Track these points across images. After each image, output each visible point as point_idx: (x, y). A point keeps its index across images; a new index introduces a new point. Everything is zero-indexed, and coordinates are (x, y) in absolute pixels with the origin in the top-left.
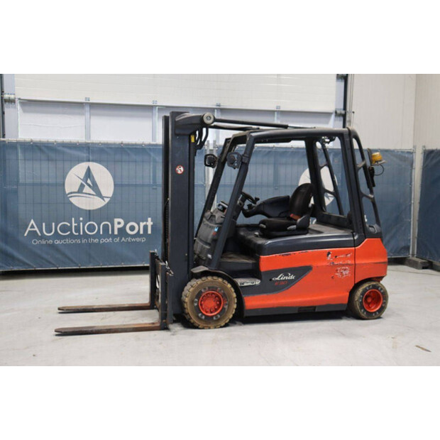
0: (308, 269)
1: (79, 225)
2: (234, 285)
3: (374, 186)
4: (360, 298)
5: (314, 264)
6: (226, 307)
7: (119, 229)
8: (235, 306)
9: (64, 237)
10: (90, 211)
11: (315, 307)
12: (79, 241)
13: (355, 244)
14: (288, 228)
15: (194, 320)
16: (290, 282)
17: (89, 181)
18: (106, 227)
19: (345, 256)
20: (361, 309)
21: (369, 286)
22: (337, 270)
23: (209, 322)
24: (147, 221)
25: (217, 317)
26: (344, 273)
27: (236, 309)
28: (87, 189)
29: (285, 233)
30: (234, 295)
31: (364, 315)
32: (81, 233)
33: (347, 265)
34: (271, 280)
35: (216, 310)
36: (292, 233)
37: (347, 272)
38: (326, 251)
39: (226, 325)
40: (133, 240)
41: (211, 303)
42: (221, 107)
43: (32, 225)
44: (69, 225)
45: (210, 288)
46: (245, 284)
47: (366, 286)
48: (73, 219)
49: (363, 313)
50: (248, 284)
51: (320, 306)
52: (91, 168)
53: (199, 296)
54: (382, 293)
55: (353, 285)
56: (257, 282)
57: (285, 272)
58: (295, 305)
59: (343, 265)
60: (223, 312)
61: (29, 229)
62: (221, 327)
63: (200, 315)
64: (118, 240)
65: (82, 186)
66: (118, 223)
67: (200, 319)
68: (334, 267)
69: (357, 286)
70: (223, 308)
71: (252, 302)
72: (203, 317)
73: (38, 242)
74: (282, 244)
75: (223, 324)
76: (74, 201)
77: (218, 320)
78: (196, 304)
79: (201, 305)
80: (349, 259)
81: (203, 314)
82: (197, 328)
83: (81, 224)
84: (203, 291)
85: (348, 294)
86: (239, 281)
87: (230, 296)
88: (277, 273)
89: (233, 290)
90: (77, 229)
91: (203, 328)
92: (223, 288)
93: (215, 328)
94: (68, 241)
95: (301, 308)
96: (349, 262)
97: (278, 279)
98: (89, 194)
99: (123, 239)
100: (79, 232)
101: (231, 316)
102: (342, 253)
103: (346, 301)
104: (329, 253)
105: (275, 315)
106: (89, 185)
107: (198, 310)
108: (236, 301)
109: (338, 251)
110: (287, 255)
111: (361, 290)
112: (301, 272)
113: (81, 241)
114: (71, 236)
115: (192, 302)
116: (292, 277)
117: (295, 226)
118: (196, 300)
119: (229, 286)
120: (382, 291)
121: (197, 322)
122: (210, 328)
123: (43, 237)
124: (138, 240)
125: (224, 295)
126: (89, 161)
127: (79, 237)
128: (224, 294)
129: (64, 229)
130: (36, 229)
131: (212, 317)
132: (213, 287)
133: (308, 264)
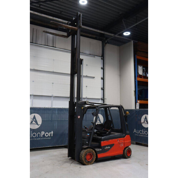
0: (113, 145)
2: (95, 151)
3: (127, 120)
4: (126, 152)
5: (115, 143)
6: (93, 158)
7: (43, 135)
8: (95, 157)
11: (115, 156)
14: (106, 133)
15: (85, 162)
16: (109, 149)
18: (39, 134)
19: (122, 140)
20: (126, 155)
23: (89, 163)
24: (51, 132)
26: (122, 145)
30: (95, 154)
32: (31, 137)
35: (90, 159)
40: (47, 138)
41: (89, 157)
45: (89, 152)
50: (98, 150)
53: (86, 155)
54: (130, 150)
55: (124, 148)
56: (101, 150)
58: (110, 156)
60: (92, 160)
62: (92, 164)
64: (42, 138)
65: (32, 121)
66: (43, 133)
67: (86, 162)
68: (119, 144)
71: (100, 156)
75: (92, 163)
77: (91, 162)
83: (31, 134)
84: (87, 153)
85: (123, 151)
86: (96, 149)
88: (105, 146)
91: (87, 165)
92: (92, 152)
97: (106, 148)
99: (44, 138)
101: (94, 160)
103: (122, 154)
104: (118, 140)
107: (86, 159)
109: (120, 139)
110: (108, 141)
111: (126, 150)
115: (84, 157)
116: (109, 147)
117: (108, 133)
119: (94, 151)
124: (48, 138)
125: (93, 154)
131: (89, 161)
133: (113, 143)
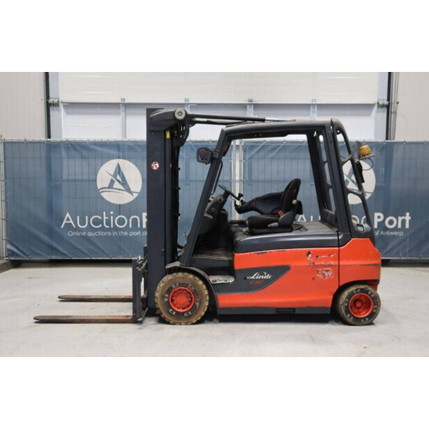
0: (285, 269)
1: (110, 218)
2: (206, 282)
3: (363, 182)
4: (346, 302)
5: (292, 264)
6: (198, 304)
8: (207, 304)
9: (97, 229)
10: (120, 205)
11: (295, 309)
12: (110, 234)
13: (340, 244)
14: (269, 226)
15: (164, 315)
16: (267, 282)
17: (118, 177)
18: (135, 221)
19: (327, 258)
20: (347, 314)
21: (357, 290)
22: (318, 271)
23: (180, 318)
25: (188, 314)
26: (326, 274)
27: (208, 307)
28: (117, 185)
29: (266, 230)
30: (206, 292)
31: (350, 320)
32: (112, 226)
33: (330, 266)
34: (245, 279)
35: (188, 306)
37: (330, 274)
38: (306, 251)
39: (198, 322)
41: (182, 300)
42: (254, 102)
43: (68, 218)
44: (100, 218)
45: (180, 285)
46: (218, 282)
47: (353, 289)
48: (104, 213)
49: (350, 317)
50: (221, 282)
51: (300, 308)
52: (120, 165)
53: (169, 290)
54: (372, 298)
55: (338, 287)
56: (231, 280)
57: (261, 270)
58: (270, 306)
59: (325, 266)
60: (194, 309)
61: (65, 222)
62: (193, 324)
63: (171, 310)
65: (112, 182)
67: (171, 314)
68: (315, 268)
69: (342, 289)
70: (194, 305)
71: (226, 301)
72: (174, 313)
73: (73, 234)
74: (257, 242)
75: (194, 322)
76: (106, 196)
77: (189, 317)
78: (166, 300)
79: (172, 301)
80: (332, 259)
81: (174, 310)
82: (168, 323)
83: (112, 217)
84: (173, 286)
85: (332, 297)
86: (212, 279)
87: (202, 293)
89: (204, 287)
90: (108, 223)
91: (174, 324)
92: (195, 285)
93: (187, 324)
94: (100, 233)
95: (279, 309)
96: (332, 263)
97: (253, 277)
98: (119, 190)
100: (110, 225)
101: (203, 314)
102: (324, 253)
103: (329, 304)
104: (309, 253)
105: (250, 315)
106: (119, 181)
107: (168, 305)
108: (208, 298)
109: (320, 251)
110: (263, 253)
111: (346, 293)
112: (278, 271)
113: (112, 233)
114: (103, 229)
115: (163, 297)
116: (268, 277)
117: (276, 224)
118: (167, 295)
119: (201, 282)
120: (372, 296)
121: (168, 318)
122: (180, 324)
123: (78, 229)
125: (195, 292)
126: (119, 158)
127: (110, 230)
128: (195, 290)
129: (96, 222)
130: (71, 222)
131: (183, 313)
132: (183, 283)
133: (285, 263)
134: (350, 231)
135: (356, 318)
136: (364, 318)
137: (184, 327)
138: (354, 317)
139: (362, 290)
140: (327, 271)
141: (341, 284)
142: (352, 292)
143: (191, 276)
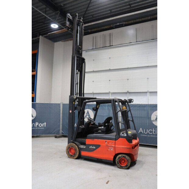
4: (118, 160)
5: (101, 145)
8: (78, 153)
11: (102, 159)
13: (116, 139)
14: (98, 131)
16: (94, 150)
17: (88, 114)
19: (111, 143)
21: (121, 156)
22: (109, 148)
26: (111, 149)
29: (97, 133)
30: (78, 150)
34: (88, 147)
35: (73, 153)
36: (100, 133)
39: (76, 159)
47: (120, 156)
49: (119, 165)
50: (82, 147)
51: (104, 160)
55: (114, 154)
56: (85, 147)
57: (93, 145)
58: (95, 157)
59: (111, 146)
60: (75, 154)
63: (69, 154)
65: (86, 115)
68: (107, 147)
69: (116, 155)
71: (84, 153)
74: (92, 136)
75: (75, 158)
77: (74, 157)
79: (70, 151)
80: (113, 144)
84: (70, 147)
85: (113, 157)
87: (77, 150)
88: (90, 145)
89: (78, 148)
92: (75, 147)
95: (98, 159)
96: (113, 146)
97: (90, 147)
102: (110, 142)
104: (106, 141)
110: (93, 140)
111: (118, 157)
112: (98, 146)
116: (94, 148)
117: (101, 131)
118: (68, 149)
119: (77, 147)
128: (75, 149)
131: (72, 155)
132: (72, 146)
133: (99, 144)
134: (119, 135)
135: (121, 166)
136: (124, 167)
137: (72, 159)
138: (120, 166)
139: (123, 156)
140: (111, 148)
141: (116, 153)
142: (120, 157)
143: (74, 144)
